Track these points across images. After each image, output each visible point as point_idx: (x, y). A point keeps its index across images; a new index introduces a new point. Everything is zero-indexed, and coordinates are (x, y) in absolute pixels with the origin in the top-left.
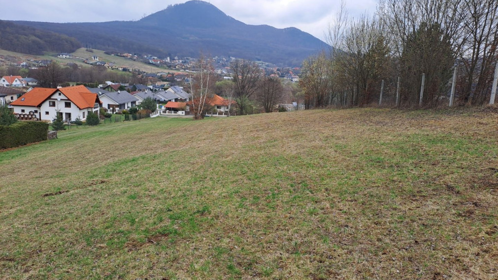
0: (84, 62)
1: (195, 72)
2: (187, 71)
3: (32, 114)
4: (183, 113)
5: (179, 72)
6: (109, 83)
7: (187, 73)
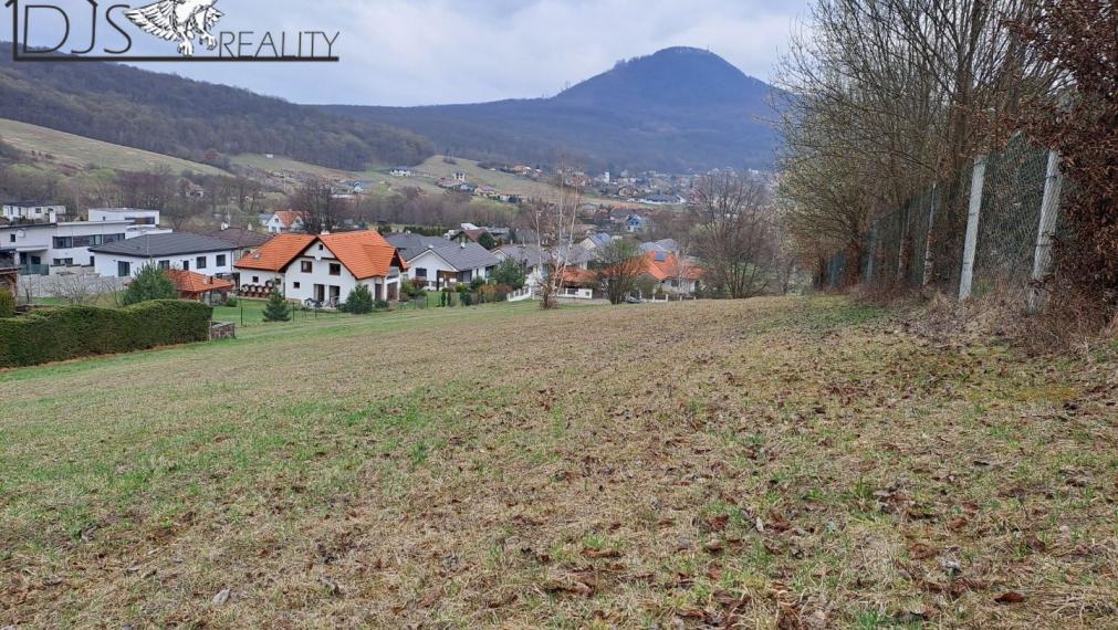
0: (436, 183)
1: (658, 203)
2: (642, 200)
3: (270, 285)
4: (588, 294)
5: (624, 204)
6: (469, 226)
7: (641, 206)
